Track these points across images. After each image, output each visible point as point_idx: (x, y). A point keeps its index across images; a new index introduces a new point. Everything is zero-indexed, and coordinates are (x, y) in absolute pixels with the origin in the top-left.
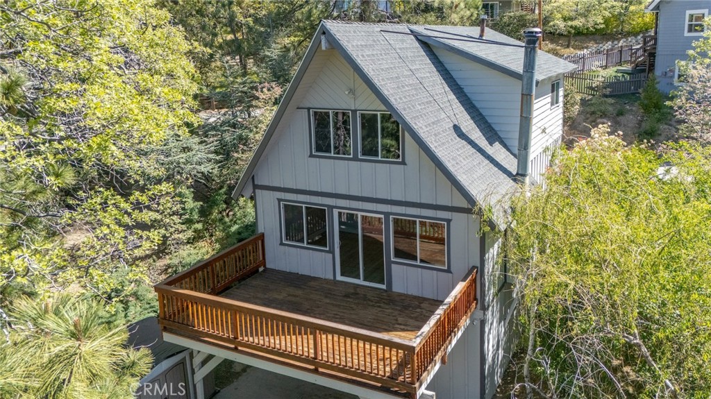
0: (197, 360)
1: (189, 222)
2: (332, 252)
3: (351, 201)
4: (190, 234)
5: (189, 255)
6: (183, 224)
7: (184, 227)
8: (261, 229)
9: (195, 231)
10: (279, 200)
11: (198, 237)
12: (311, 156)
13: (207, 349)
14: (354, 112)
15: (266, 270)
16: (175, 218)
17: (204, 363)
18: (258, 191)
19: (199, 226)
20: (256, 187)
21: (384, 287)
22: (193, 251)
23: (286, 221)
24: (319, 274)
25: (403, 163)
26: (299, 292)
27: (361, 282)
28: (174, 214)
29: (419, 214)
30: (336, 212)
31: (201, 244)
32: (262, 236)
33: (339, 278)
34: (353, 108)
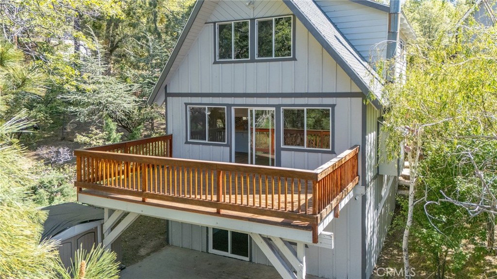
0: (107, 225)
2: (229, 146)
3: (247, 98)
8: (170, 132)
10: (186, 104)
12: (215, 63)
14: (253, 20)
18: (169, 99)
20: (167, 95)
25: (294, 59)
29: (306, 103)
30: (233, 109)
32: (171, 137)
34: (252, 17)
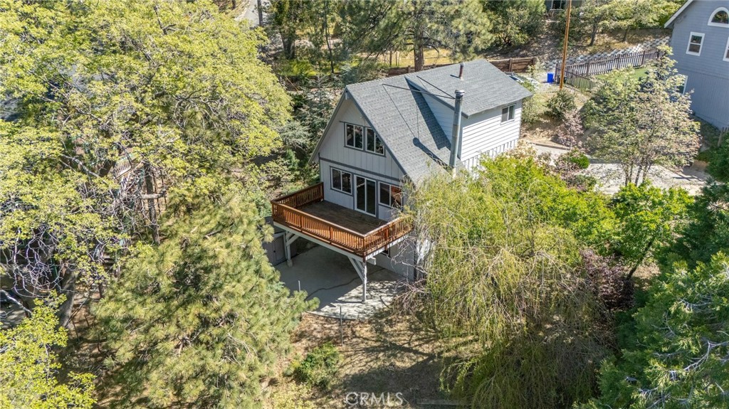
0: (288, 236)
1: (292, 170)
2: (353, 196)
3: (362, 172)
4: (292, 177)
5: (292, 188)
6: (289, 170)
7: (289, 172)
8: (322, 180)
9: (296, 175)
10: (331, 167)
11: (296, 179)
12: (345, 146)
13: (292, 232)
14: (364, 127)
15: (324, 201)
16: (285, 167)
17: (290, 238)
18: (321, 161)
19: (298, 173)
20: (320, 158)
21: (375, 216)
22: (294, 186)
23: (334, 179)
24: (347, 206)
25: (385, 156)
26: (336, 213)
27: (365, 212)
28: (284, 165)
29: (391, 182)
30: (355, 176)
31: (299, 183)
32: (323, 183)
33: (356, 209)
